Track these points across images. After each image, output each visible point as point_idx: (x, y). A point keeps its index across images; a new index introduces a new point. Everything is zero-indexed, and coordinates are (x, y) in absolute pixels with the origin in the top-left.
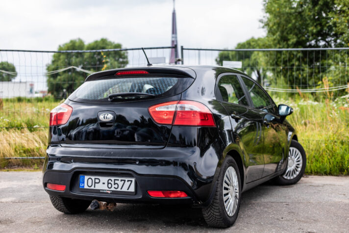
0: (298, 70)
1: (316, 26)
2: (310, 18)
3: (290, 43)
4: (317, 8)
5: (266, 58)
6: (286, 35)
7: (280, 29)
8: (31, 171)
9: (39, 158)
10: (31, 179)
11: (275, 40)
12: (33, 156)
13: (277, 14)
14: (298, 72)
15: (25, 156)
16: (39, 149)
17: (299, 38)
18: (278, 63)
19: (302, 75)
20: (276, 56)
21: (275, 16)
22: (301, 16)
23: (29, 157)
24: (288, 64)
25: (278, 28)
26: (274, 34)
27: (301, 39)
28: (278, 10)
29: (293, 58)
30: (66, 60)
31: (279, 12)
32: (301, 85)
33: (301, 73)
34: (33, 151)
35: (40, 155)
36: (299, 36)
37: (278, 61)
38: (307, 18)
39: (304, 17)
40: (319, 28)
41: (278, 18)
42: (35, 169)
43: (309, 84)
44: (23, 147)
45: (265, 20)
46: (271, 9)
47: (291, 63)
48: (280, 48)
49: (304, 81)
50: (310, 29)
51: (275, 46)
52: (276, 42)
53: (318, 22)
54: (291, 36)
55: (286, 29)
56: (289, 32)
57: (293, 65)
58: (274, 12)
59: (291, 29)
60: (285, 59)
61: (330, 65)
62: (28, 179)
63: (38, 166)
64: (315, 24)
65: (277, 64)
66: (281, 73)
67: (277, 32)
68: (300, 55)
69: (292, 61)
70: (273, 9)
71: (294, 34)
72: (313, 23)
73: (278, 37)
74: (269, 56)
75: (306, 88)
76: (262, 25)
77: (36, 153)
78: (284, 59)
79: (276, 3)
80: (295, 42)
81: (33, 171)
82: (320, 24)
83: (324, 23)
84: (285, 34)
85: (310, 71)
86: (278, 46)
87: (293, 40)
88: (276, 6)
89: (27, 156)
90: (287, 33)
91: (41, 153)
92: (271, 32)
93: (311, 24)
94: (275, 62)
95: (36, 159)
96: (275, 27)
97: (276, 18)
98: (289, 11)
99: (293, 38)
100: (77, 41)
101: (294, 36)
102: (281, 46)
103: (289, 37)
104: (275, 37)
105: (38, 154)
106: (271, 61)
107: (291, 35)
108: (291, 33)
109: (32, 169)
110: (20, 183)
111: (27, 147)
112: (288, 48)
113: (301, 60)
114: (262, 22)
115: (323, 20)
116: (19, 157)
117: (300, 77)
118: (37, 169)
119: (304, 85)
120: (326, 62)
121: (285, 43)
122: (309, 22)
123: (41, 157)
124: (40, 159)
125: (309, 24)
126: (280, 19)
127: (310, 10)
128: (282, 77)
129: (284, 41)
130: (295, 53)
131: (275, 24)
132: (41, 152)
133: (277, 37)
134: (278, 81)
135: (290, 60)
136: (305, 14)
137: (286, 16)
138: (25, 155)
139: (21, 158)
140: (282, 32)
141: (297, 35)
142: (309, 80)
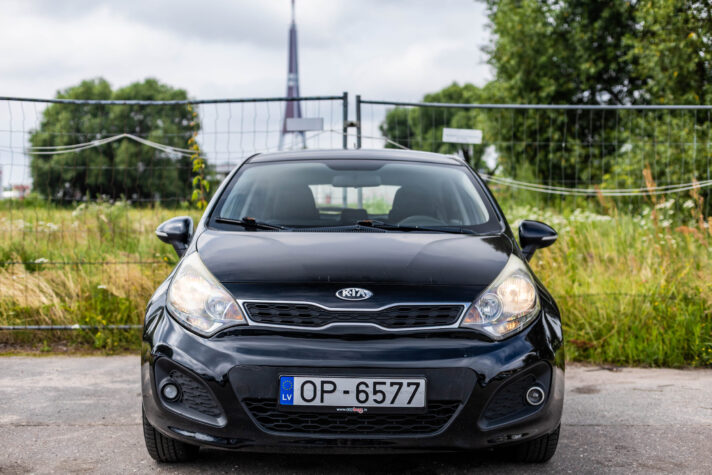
0: (559, 149)
1: (595, 62)
2: (582, 45)
3: (543, 94)
4: (597, 25)
5: (495, 124)
6: (536, 79)
7: (523, 67)
8: (35, 355)
9: (50, 327)
10: (40, 374)
11: (512, 88)
12: (37, 323)
13: (517, 36)
14: (559, 154)
15: (19, 324)
16: (49, 309)
17: (560, 85)
18: (519, 134)
19: (567, 160)
20: (515, 120)
21: (514, 40)
22: (566, 40)
23: (28, 327)
24: (538, 137)
25: (519, 64)
26: (510, 77)
27: (564, 88)
28: (518, 28)
29: (548, 126)
30: (72, 123)
31: (522, 32)
32: (563, 181)
33: (566, 155)
34: (38, 312)
35: (53, 322)
36: (562, 81)
37: (518, 131)
38: (577, 44)
39: (571, 41)
40: (601, 65)
41: (520, 45)
42: (43, 351)
43: (579, 179)
44: (14, 304)
45: (493, 47)
46: (505, 27)
47: (545, 136)
48: (522, 103)
49: (569, 171)
50: (584, 66)
51: (514, 100)
52: (515, 92)
53: (600, 54)
54: (544, 81)
55: (535, 67)
56: (542, 73)
57: (548, 140)
58: (512, 32)
59: (543, 66)
60: (533, 128)
61: (622, 142)
62: (33, 374)
63: (49, 346)
64: (594, 57)
65: (516, 138)
66: (524, 156)
67: (516, 72)
68: (563, 118)
69: (546, 132)
70: (509, 25)
71: (550, 78)
72: (590, 56)
73: (520, 84)
74: (500, 121)
75: (572, 186)
76: (486, 57)
77: (43, 316)
78: (529, 127)
79: (516, 14)
80: (552, 94)
81: (40, 356)
82: (604, 59)
83: (611, 55)
84: (533, 76)
85: (583, 152)
86: (519, 100)
87: (550, 88)
88: (516, 18)
89: (23, 323)
90: (538, 75)
91: (54, 317)
92: (505, 72)
93: (586, 56)
94: (512, 133)
95: (43, 330)
96: (513, 62)
97: (516, 45)
98: (542, 30)
99: (550, 85)
100: (97, 82)
101: (552, 81)
102: (525, 101)
103: (542, 84)
104: (513, 82)
105: (47, 319)
106: (504, 131)
107: (546, 79)
108: (545, 75)
109: (38, 352)
110: (18, 383)
111: (22, 304)
112: (538, 103)
113: (565, 130)
114: (488, 53)
115: (609, 49)
116: (6, 326)
117: (563, 163)
118: (48, 351)
119: (568, 181)
120: (615, 134)
121: (533, 95)
122: (580, 52)
123: (54, 327)
124: (52, 329)
125: (581, 57)
126: (524, 46)
127: (584, 28)
128: (526, 165)
129: (532, 90)
130: (552, 115)
131: (512, 55)
132: (55, 315)
133: (516, 83)
134: (518, 172)
135: (543, 129)
136: (573, 36)
137: (535, 39)
138: (18, 321)
139: (11, 327)
140: (528, 73)
141: (557, 79)
142: (581, 170)
